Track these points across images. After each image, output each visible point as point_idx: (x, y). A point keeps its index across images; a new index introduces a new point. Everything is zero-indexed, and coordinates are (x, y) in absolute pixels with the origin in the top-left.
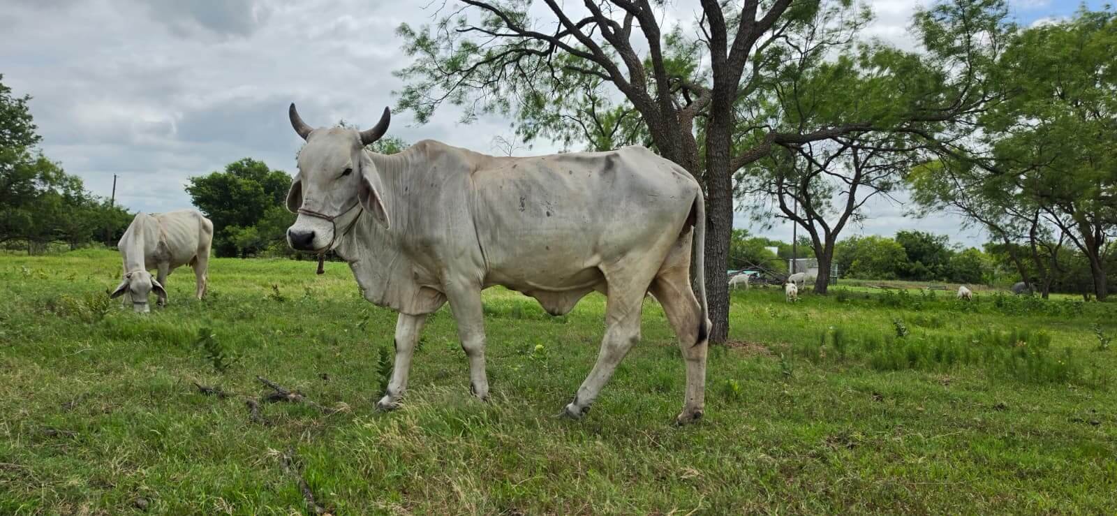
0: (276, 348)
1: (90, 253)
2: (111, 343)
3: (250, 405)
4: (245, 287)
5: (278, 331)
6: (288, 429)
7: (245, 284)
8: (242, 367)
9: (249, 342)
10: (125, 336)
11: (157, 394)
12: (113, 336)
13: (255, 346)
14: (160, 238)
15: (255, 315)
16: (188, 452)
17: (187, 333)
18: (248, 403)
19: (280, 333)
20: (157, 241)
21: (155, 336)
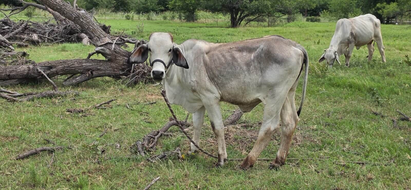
0: (406, 95)
1: (299, 24)
2: (333, 89)
3: (393, 121)
4: (389, 50)
5: (407, 85)
6: (407, 131)
7: (389, 48)
8: (389, 104)
9: (392, 91)
10: (338, 86)
11: (358, 113)
12: (333, 85)
13: (395, 93)
14: (351, 30)
15: (395, 74)
16: (373, 135)
17: (364, 85)
18: (392, 120)
19: (408, 86)
20: (349, 32)
21: (351, 86)
